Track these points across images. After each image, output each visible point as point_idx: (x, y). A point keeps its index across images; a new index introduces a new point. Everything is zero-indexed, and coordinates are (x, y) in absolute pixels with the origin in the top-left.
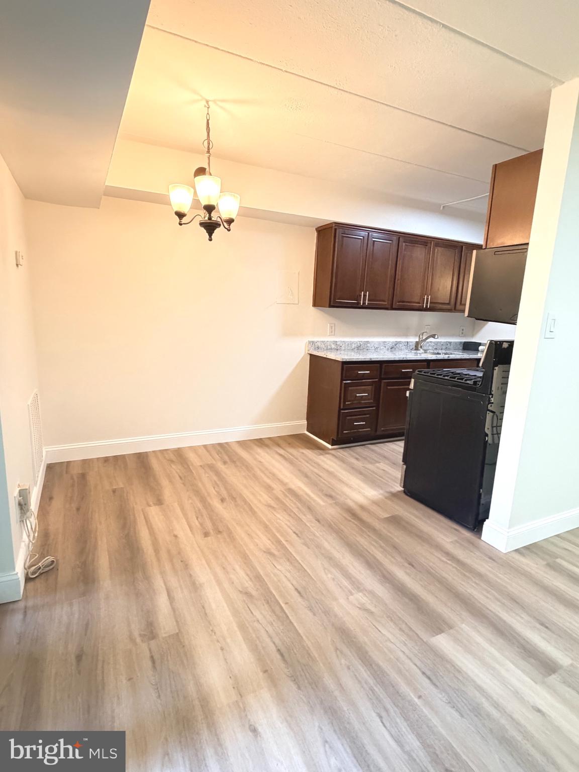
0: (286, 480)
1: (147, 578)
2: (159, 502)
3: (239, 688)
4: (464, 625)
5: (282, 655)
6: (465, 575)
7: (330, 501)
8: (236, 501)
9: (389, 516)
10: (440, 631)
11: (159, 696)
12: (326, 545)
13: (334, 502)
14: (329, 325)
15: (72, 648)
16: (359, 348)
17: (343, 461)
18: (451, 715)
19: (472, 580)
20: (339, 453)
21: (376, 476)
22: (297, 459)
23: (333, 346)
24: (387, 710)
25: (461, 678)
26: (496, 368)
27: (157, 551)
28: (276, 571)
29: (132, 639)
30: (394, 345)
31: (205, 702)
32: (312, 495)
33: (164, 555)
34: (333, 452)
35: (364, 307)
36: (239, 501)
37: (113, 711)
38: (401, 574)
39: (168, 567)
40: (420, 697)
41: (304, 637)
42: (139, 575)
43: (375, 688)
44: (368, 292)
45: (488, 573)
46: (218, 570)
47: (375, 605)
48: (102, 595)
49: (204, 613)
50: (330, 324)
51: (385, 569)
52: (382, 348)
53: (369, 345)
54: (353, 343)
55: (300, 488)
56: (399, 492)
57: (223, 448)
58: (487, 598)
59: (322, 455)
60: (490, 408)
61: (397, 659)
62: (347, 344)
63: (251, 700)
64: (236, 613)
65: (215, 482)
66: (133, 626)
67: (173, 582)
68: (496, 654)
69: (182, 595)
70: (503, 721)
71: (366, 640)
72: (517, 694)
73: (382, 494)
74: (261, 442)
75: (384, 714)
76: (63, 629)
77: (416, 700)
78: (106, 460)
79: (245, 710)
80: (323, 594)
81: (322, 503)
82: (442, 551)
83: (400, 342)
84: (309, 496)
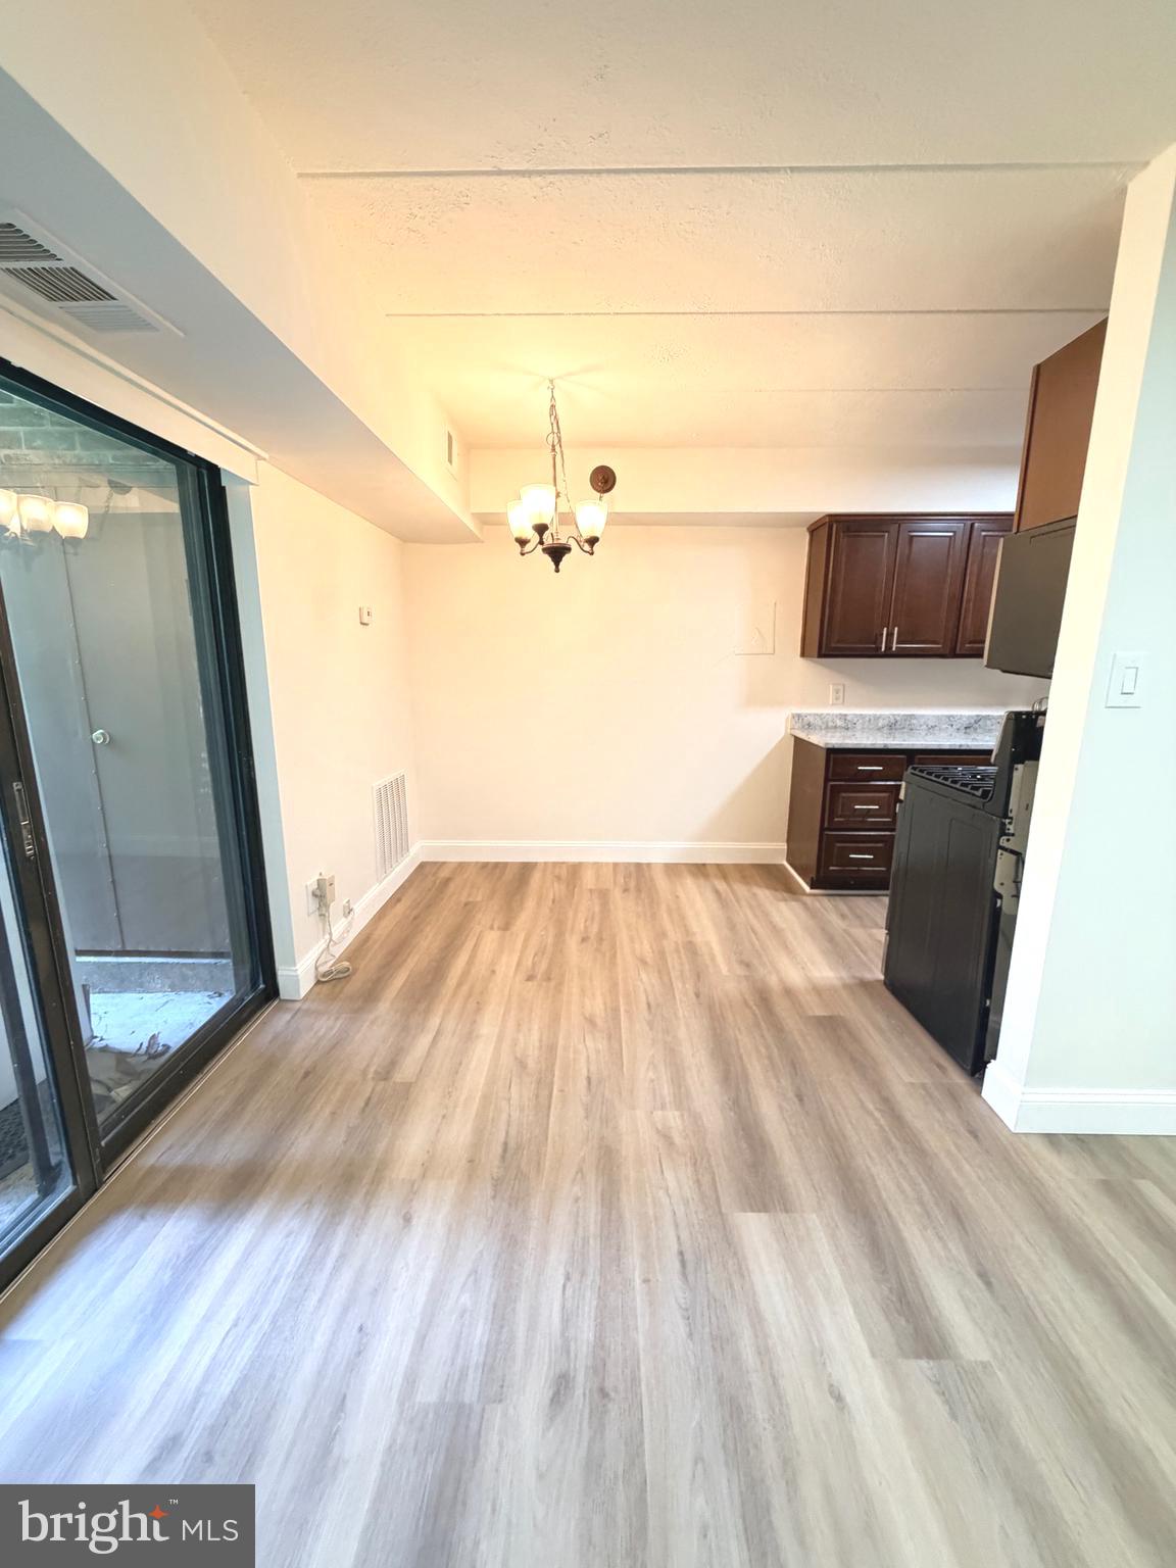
0: (695, 928)
1: (427, 1012)
2: (506, 927)
3: (426, 1169)
4: (814, 1216)
5: (505, 1150)
6: (888, 1142)
7: (740, 971)
8: (601, 944)
9: (825, 1014)
10: (762, 1206)
11: (345, 1142)
12: (682, 1033)
13: (747, 973)
14: (831, 687)
15: (307, 1063)
16: (893, 726)
17: (812, 913)
18: (674, 1328)
19: (897, 1155)
20: (818, 904)
21: (856, 948)
22: (738, 901)
23: (839, 723)
24: (583, 1274)
25: (737, 1287)
26: (1020, 766)
27: (459, 985)
28: (581, 1047)
29: (364, 1072)
30: (973, 721)
31: (384, 1165)
32: (720, 959)
33: (465, 989)
34: (808, 900)
35: (889, 654)
36: (605, 946)
37: (296, 1138)
38: (770, 1108)
39: (457, 1006)
40: (646, 1281)
41: (550, 1140)
42: (422, 1007)
43: (591, 1241)
44: (896, 629)
45: (942, 1155)
46: (511, 1024)
47: (687, 1135)
48: (372, 1017)
49: (456, 1071)
50: (834, 684)
51: (747, 1090)
52: (944, 726)
53: (914, 721)
54: (879, 718)
55: (708, 944)
56: (878, 981)
57: (640, 871)
58: (903, 1192)
59: (785, 900)
60: (1003, 842)
61: (656, 1218)
62: (867, 719)
63: (431, 1185)
64: (492, 1081)
65: (594, 913)
66: (375, 1060)
67: (451, 1024)
68: (837, 1281)
69: (448, 1042)
70: (755, 1379)
71: (632, 1174)
72: (819, 1357)
73: (841, 978)
74: (700, 870)
75: (576, 1276)
76: (314, 1041)
77: (638, 1281)
78: (485, 865)
79: (415, 1193)
80: (620, 1094)
81: (724, 970)
82: (879, 1092)
83: (988, 717)
84: (713, 958)
